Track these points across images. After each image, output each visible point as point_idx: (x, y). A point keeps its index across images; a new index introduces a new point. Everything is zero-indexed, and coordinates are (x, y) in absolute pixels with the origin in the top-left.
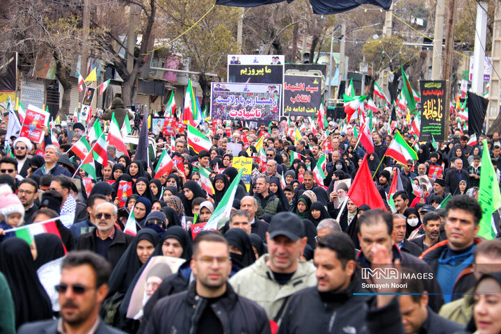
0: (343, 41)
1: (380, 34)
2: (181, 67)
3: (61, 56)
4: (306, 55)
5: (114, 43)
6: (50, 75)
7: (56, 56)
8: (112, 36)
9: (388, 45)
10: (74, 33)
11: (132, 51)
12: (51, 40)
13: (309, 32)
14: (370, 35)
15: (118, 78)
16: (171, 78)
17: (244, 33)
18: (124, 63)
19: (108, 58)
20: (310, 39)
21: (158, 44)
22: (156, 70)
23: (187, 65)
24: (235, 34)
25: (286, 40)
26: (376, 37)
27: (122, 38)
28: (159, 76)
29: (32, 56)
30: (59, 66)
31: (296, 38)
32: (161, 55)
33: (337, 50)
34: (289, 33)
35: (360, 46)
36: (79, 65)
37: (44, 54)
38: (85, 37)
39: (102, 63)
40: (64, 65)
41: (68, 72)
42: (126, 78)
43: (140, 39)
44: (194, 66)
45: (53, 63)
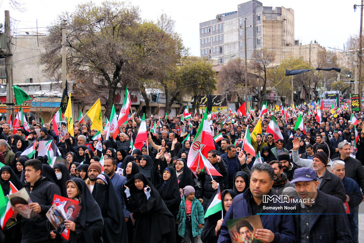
0: (325, 83)
1: (336, 80)
2: (275, 95)
3: (239, 95)
4: (313, 89)
5: (255, 90)
6: (236, 100)
7: (238, 95)
8: (254, 88)
9: (339, 84)
10: (243, 88)
11: (260, 92)
12: (236, 90)
13: (314, 81)
14: (333, 81)
15: (256, 100)
16: (272, 99)
17: (294, 83)
18: (258, 95)
19: (253, 94)
20: (314, 84)
21: (267, 89)
22: (268, 96)
23: (277, 94)
24: (291, 84)
25: (307, 84)
26: (335, 81)
27: (257, 88)
28: (268, 98)
29: (231, 96)
30: (239, 98)
31: (310, 84)
32: (269, 92)
33: (323, 86)
34: (308, 83)
35: (330, 84)
36: (245, 97)
37: (234, 95)
38: (246, 89)
39: (251, 96)
40: (240, 97)
41: (241, 99)
42: (259, 100)
43: (262, 88)
44: (279, 94)
45: (237, 97)
